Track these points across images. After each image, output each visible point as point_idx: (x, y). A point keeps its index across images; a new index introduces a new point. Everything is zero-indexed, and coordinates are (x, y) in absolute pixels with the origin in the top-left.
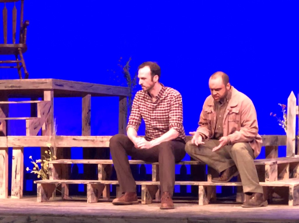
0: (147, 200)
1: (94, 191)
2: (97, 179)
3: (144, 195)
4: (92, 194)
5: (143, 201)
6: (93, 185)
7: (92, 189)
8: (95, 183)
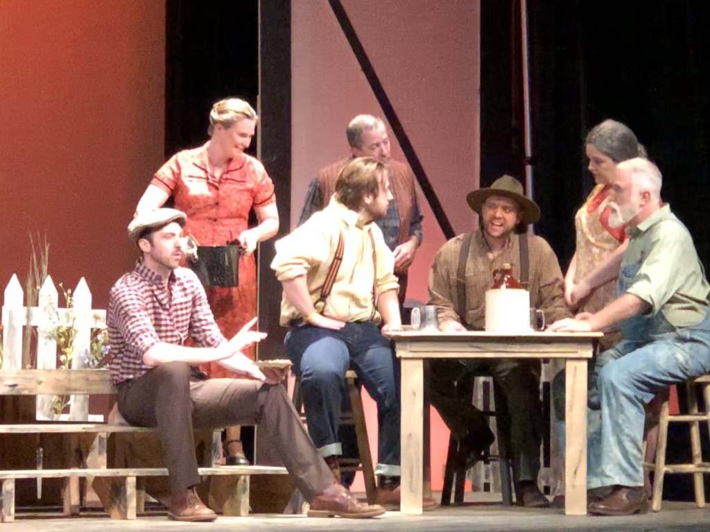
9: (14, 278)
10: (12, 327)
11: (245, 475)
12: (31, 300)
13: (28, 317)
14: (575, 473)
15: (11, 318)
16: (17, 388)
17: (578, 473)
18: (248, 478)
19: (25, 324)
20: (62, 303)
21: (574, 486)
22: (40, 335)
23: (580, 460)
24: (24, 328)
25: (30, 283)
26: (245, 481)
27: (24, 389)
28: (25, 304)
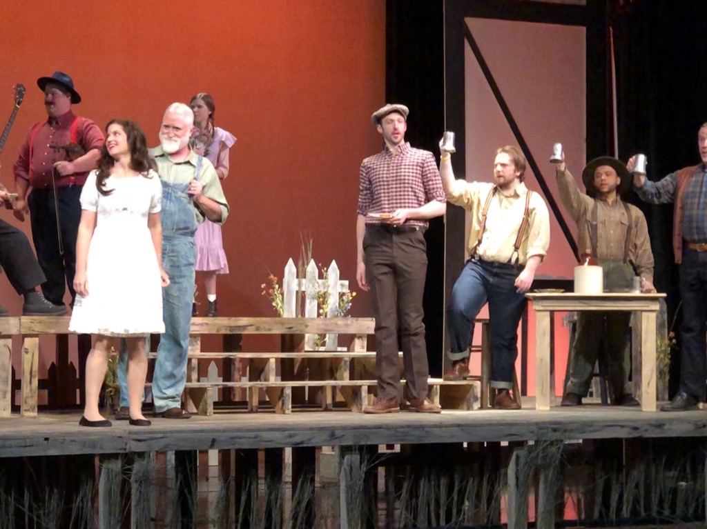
9: (291, 261)
10: (289, 292)
11: (437, 385)
12: (301, 274)
13: (300, 285)
14: (648, 384)
15: (288, 285)
16: (293, 329)
17: (650, 384)
18: (438, 387)
19: (297, 289)
20: (321, 276)
21: (647, 393)
22: (307, 296)
23: (652, 375)
24: (297, 292)
25: (300, 263)
26: (436, 388)
27: (297, 330)
28: (297, 277)
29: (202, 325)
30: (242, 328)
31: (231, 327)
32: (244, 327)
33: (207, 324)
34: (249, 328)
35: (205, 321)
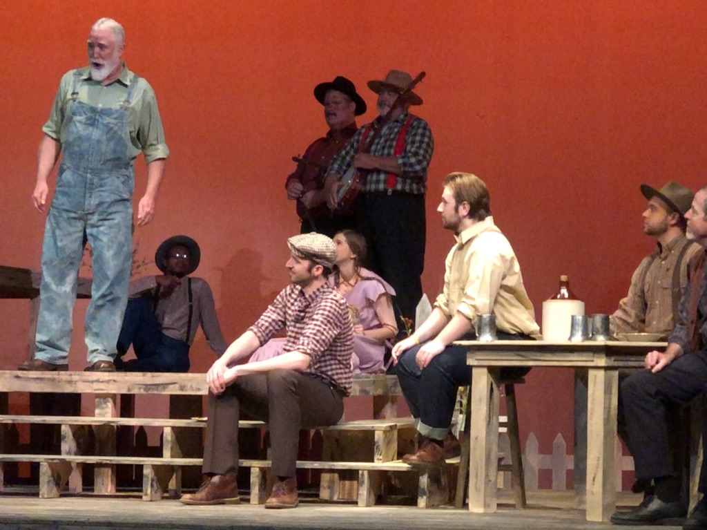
0: (153, 493)
1: (53, 476)
2: (59, 453)
3: (148, 485)
4: (49, 482)
5: (146, 495)
6: (52, 465)
7: (49, 472)
8: (55, 461)
11: (363, 470)
14: (594, 480)
17: (596, 480)
18: (366, 473)
21: (593, 493)
26: (363, 475)
29: (108, 382)
30: (160, 388)
31: (146, 385)
32: (165, 385)
33: (114, 381)
34: (171, 386)
35: (111, 378)
